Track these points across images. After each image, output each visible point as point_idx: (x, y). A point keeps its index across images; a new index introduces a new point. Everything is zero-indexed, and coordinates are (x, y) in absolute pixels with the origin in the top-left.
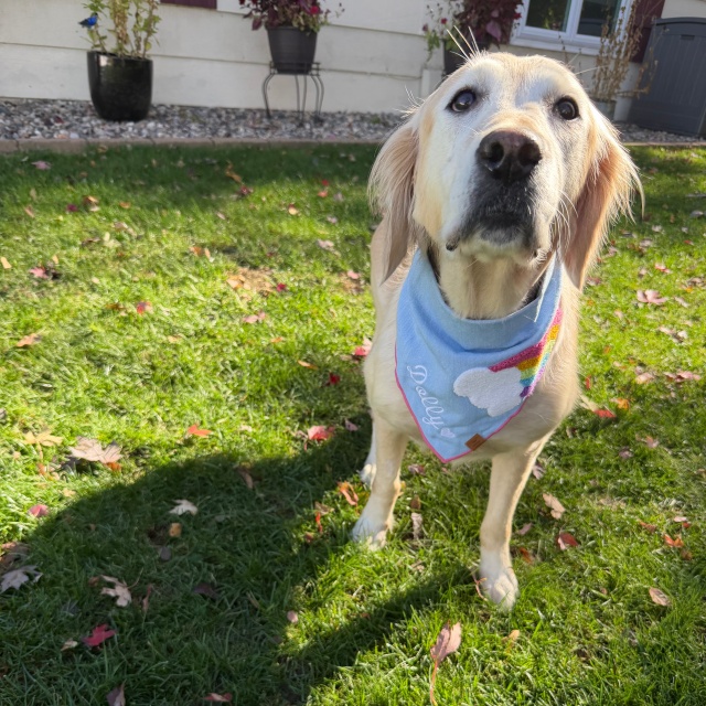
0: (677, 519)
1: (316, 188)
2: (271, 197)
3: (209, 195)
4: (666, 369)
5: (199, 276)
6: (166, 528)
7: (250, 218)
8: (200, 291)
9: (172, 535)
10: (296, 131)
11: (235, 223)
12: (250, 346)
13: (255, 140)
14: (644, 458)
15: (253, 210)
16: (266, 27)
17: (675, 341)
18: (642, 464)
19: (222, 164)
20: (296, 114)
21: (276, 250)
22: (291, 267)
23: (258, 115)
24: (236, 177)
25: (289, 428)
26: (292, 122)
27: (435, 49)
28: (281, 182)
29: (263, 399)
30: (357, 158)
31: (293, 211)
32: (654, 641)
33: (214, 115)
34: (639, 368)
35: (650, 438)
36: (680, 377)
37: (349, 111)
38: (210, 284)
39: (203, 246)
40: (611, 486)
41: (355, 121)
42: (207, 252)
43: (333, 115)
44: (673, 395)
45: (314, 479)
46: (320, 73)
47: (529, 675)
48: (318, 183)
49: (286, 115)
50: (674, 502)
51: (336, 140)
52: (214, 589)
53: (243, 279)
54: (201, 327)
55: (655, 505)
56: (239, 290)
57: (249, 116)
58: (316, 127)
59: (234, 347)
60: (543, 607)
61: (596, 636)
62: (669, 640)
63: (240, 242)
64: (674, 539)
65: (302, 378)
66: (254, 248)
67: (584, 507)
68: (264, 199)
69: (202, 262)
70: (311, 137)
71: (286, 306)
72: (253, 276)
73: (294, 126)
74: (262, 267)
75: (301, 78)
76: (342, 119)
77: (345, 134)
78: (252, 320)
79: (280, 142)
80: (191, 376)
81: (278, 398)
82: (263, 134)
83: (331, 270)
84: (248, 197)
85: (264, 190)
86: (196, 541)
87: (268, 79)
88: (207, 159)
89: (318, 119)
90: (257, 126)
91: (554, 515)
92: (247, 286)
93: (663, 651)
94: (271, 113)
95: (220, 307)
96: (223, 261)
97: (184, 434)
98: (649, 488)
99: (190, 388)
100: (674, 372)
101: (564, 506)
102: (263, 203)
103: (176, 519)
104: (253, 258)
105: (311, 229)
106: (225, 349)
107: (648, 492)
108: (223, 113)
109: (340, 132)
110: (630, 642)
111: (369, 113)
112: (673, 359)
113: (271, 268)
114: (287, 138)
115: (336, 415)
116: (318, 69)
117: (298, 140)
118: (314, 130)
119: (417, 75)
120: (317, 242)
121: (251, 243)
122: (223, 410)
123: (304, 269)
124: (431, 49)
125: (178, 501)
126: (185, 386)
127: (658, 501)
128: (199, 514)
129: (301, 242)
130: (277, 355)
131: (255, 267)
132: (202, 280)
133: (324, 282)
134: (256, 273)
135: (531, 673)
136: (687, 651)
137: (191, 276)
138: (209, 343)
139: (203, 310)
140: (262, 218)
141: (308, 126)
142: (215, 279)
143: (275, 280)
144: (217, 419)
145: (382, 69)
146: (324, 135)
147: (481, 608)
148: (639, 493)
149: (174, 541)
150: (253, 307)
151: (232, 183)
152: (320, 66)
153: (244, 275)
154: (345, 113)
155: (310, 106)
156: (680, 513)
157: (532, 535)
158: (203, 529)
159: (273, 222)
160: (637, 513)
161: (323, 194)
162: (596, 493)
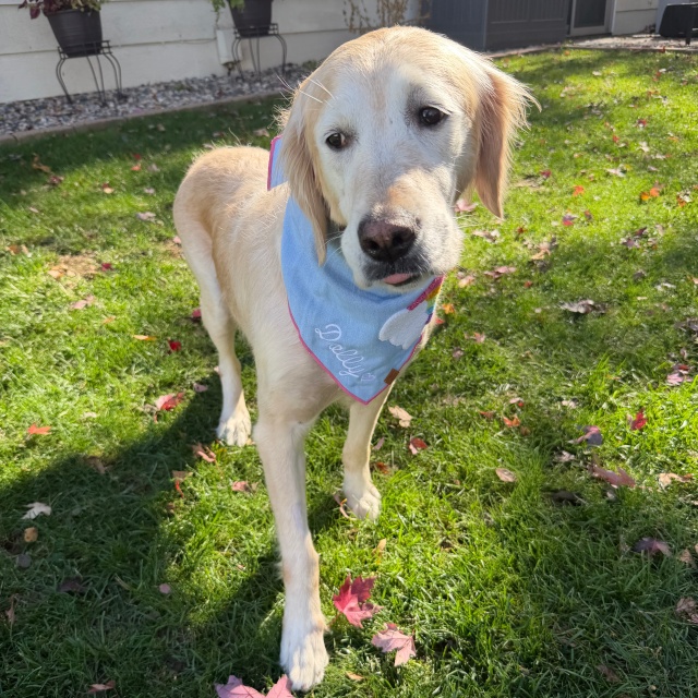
0: (513, 401)
1: (130, 163)
2: (84, 181)
3: (18, 192)
4: (484, 269)
5: (19, 274)
6: (21, 535)
7: (64, 206)
8: (22, 289)
9: (28, 540)
10: (100, 111)
11: (48, 214)
12: (82, 332)
13: (59, 128)
14: (475, 354)
15: (67, 198)
16: (45, 13)
17: (489, 241)
18: (474, 359)
19: (28, 158)
20: (97, 96)
21: (96, 231)
22: (114, 245)
23: (59, 103)
24: (44, 168)
25: (135, 404)
26: (96, 104)
27: (222, 10)
28: (92, 164)
29: (103, 382)
30: (166, 127)
31: (108, 191)
32: (507, 516)
33: (13, 110)
34: (460, 274)
35: (478, 334)
36: (498, 273)
37: (152, 83)
38: (32, 279)
39: (19, 243)
40: (450, 385)
41: (159, 91)
42: (24, 247)
43: (136, 90)
44: (493, 290)
45: (169, 449)
46: (112, 50)
47: (400, 579)
48: (130, 158)
49: (88, 97)
50: (508, 386)
51: (142, 113)
52: (80, 584)
53: (65, 267)
54: (28, 325)
55: (492, 393)
56: (62, 279)
57: (50, 105)
58: (120, 104)
59: (65, 337)
60: (404, 511)
61: (456, 525)
62: (520, 511)
63: (57, 232)
64: (512, 419)
65: (141, 351)
66: (72, 234)
67: (429, 410)
68: (77, 184)
69: (19, 259)
70: (117, 115)
71: (114, 284)
72: (76, 262)
73: (98, 107)
74: (84, 251)
75: (93, 58)
76: (146, 92)
77: (151, 106)
78: (80, 305)
79: (85, 125)
80: (24, 376)
81: (119, 378)
82: (66, 121)
83: (156, 239)
84: (60, 186)
85: (74, 176)
86: (54, 540)
87: (60, 64)
88: (12, 156)
89: (121, 96)
90: (59, 113)
91: (402, 424)
92: (69, 273)
93: (517, 523)
94: (73, 98)
95: (44, 300)
96: (41, 254)
97: (24, 437)
98: (484, 379)
99: (25, 389)
100: (492, 269)
101: (411, 414)
102: (76, 189)
103: (29, 524)
104: (72, 244)
105: (129, 205)
106: (56, 342)
107: (483, 383)
108: (22, 106)
109: (146, 105)
110: (487, 522)
111: (172, 81)
112: (489, 258)
113: (94, 249)
114: (92, 119)
115: (183, 380)
116: (109, 47)
117: (103, 120)
118: (119, 107)
119: (212, 37)
120: (137, 215)
121: (68, 230)
122: (63, 402)
123: (128, 244)
124: (217, 9)
125: (30, 506)
126: (20, 388)
127: (493, 389)
128: (54, 512)
129: (121, 218)
130: (111, 334)
131: (77, 253)
132: (22, 278)
133: (150, 253)
134: (79, 258)
135: (403, 576)
136: (538, 517)
137: (9, 276)
138: (39, 338)
139: (28, 306)
140: (78, 203)
141: (112, 105)
142: (36, 273)
143: (99, 261)
144: (58, 413)
145: (174, 37)
146: (130, 111)
147: (349, 528)
148: (475, 386)
149: (32, 546)
150: (80, 292)
151: (42, 174)
152: (111, 44)
153: (66, 263)
154: (148, 85)
155: (110, 85)
156: (515, 395)
157: (386, 448)
158: (60, 527)
159: (89, 205)
160: (477, 405)
161: (136, 168)
162: (439, 394)
